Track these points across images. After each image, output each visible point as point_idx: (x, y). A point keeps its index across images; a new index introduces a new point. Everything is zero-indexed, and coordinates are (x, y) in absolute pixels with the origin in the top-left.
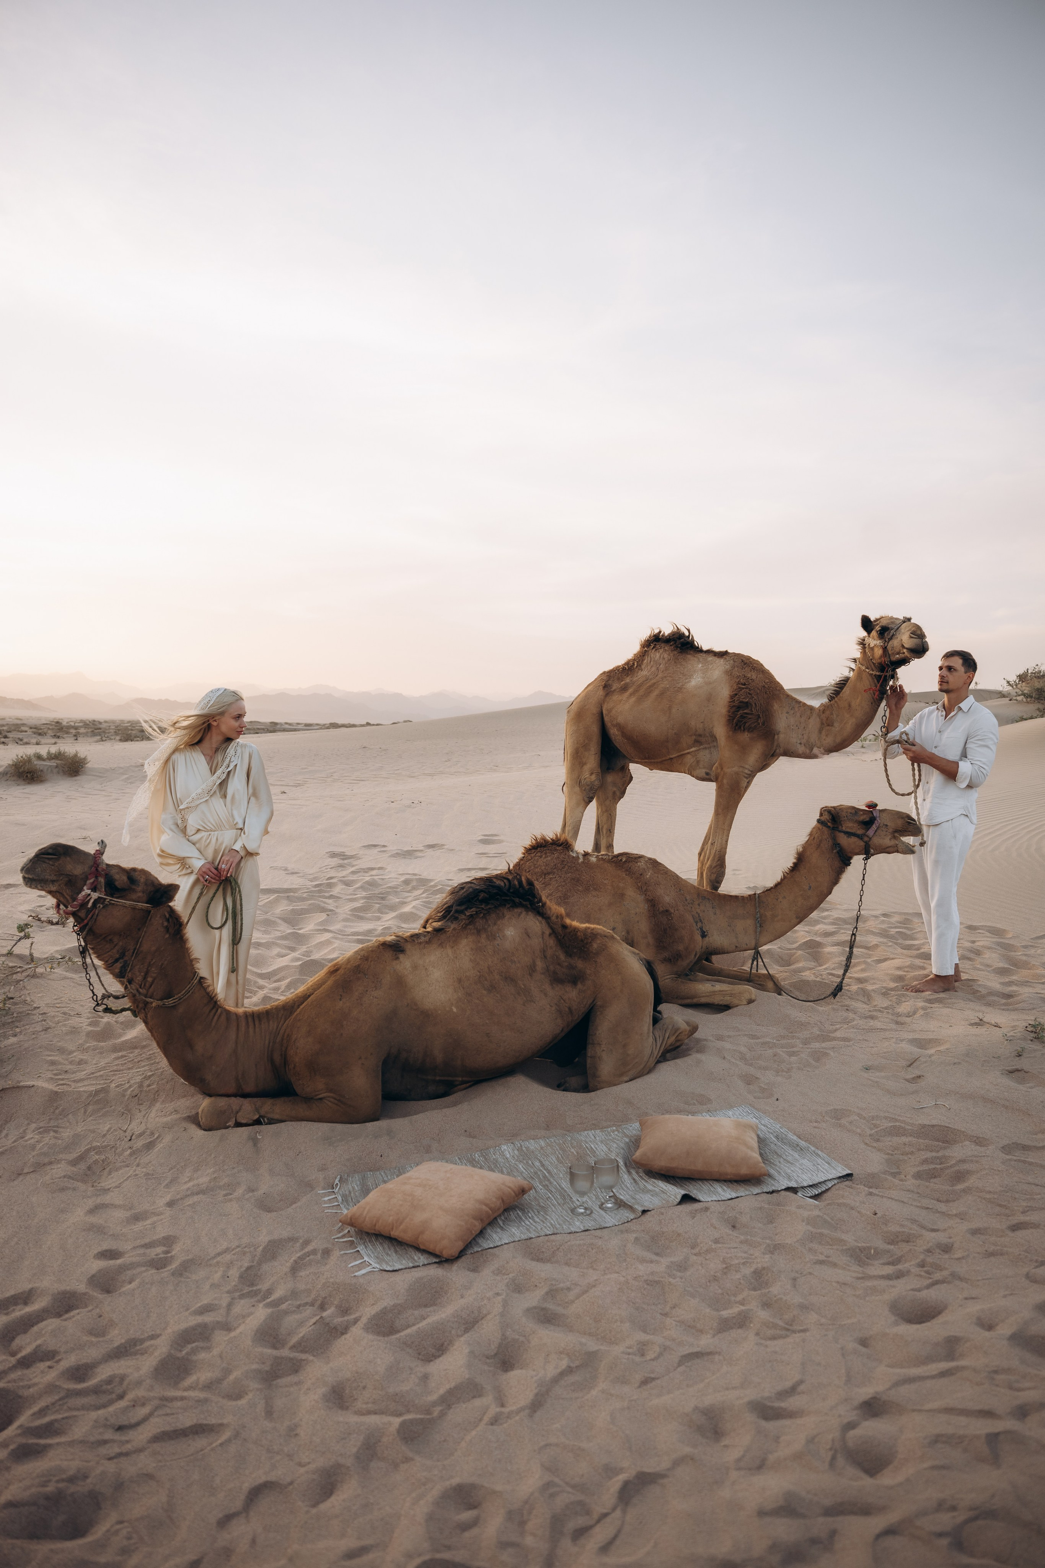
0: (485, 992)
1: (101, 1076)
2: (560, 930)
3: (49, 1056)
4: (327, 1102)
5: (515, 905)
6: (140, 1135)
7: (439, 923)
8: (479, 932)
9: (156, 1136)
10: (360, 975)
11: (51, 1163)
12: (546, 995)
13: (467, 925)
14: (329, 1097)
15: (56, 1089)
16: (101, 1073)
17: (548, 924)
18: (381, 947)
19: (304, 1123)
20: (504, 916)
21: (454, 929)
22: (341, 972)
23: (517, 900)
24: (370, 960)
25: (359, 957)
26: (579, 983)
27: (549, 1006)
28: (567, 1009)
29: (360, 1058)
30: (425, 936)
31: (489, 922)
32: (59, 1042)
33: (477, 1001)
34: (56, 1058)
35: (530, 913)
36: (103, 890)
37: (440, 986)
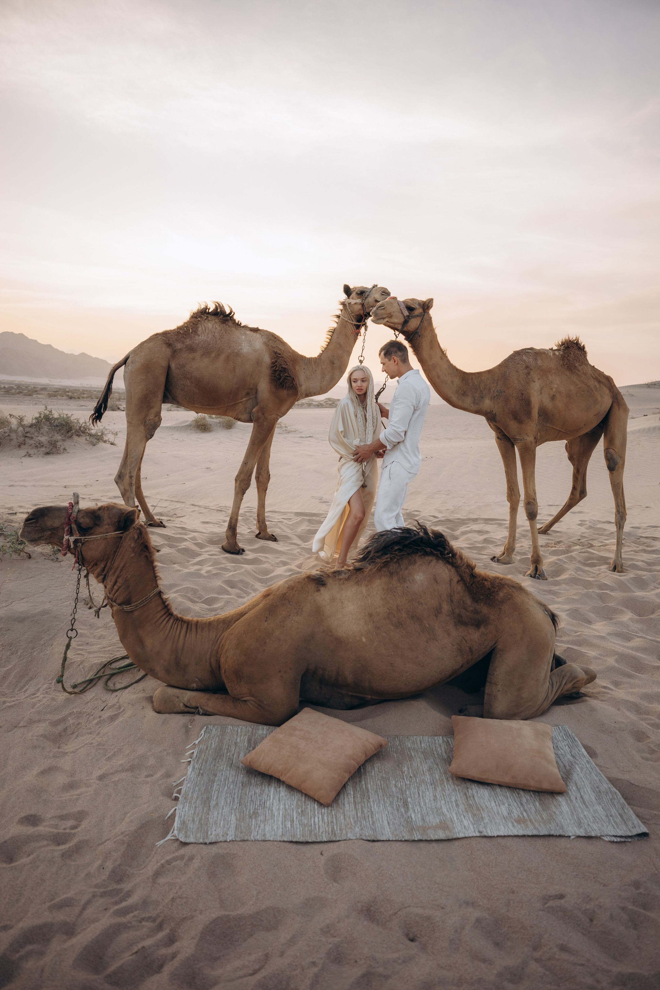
0: (392, 628)
2: (467, 578)
5: (426, 554)
6: (111, 707)
7: (360, 564)
8: (391, 574)
9: (122, 709)
10: (285, 602)
11: (39, 721)
12: (449, 635)
13: (382, 568)
14: (251, 700)
17: (457, 571)
18: (306, 580)
20: (415, 562)
21: (371, 570)
22: (271, 597)
23: (428, 550)
24: (295, 589)
25: (287, 586)
26: (482, 626)
27: (450, 645)
28: (468, 649)
29: (280, 671)
30: (345, 574)
31: (402, 567)
33: (384, 635)
35: (440, 561)
36: (77, 533)
37: (352, 618)
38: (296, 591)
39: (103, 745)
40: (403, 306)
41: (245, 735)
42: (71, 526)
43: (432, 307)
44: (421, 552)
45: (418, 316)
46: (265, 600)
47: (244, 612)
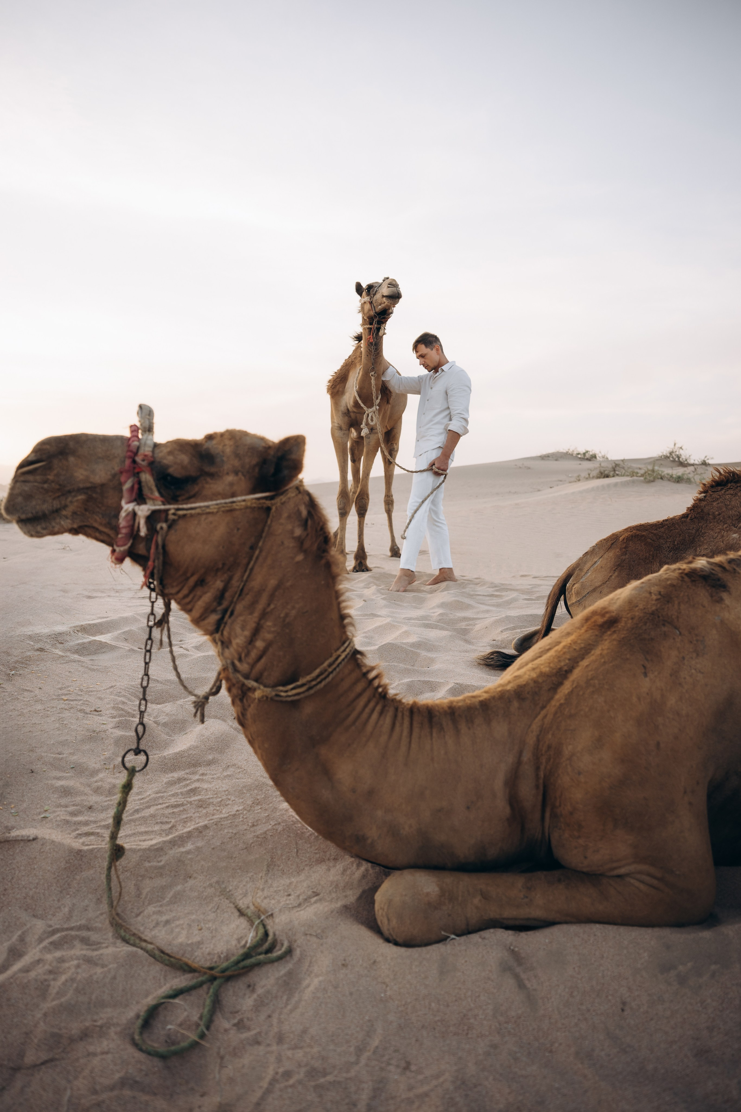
1: (153, 816)
3: (59, 779)
4: (632, 881)
10: (665, 629)
14: (640, 872)
15: (77, 844)
16: (152, 810)
18: (687, 579)
19: (597, 928)
25: (653, 598)
32: (73, 754)
34: (70, 783)
36: (157, 494)
39: (325, 1074)
42: (138, 477)
46: (609, 633)
47: (565, 668)
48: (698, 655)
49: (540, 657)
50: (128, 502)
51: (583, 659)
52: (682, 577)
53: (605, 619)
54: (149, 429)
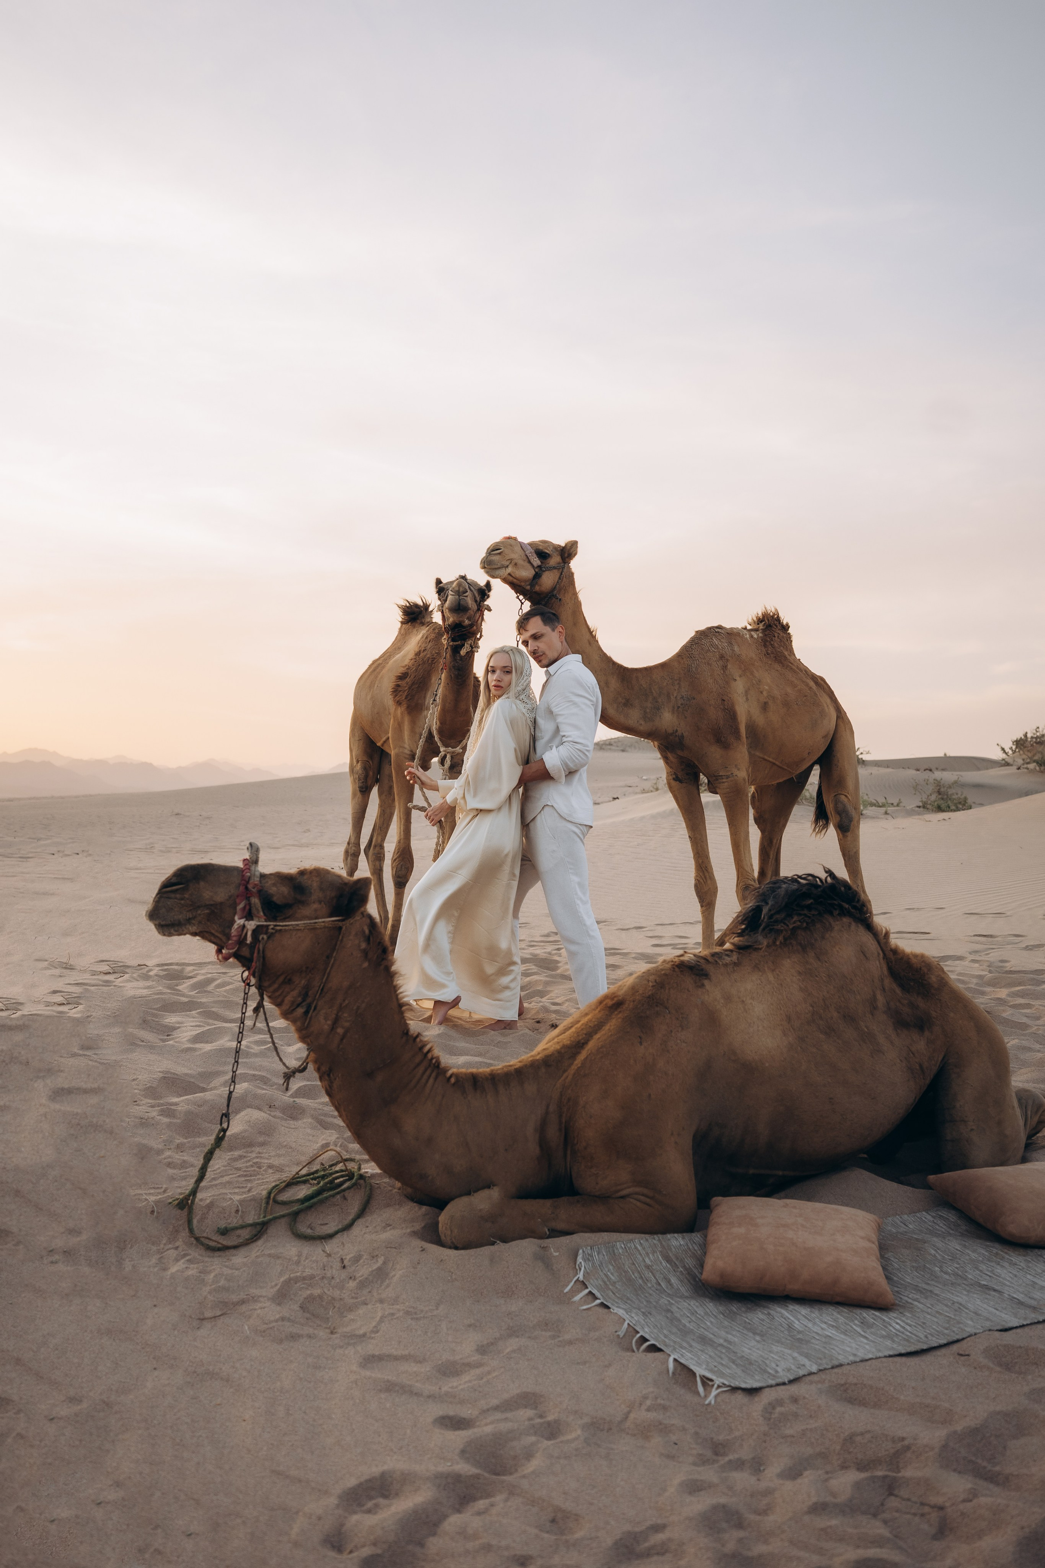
0: (822, 1036)
2: (888, 954)
4: (631, 1201)
5: (843, 914)
6: (356, 1259)
7: (744, 939)
8: (804, 949)
9: (381, 1260)
10: (658, 1009)
11: (245, 1301)
12: (893, 1044)
13: (787, 939)
17: (878, 943)
20: (832, 927)
21: (768, 946)
23: (845, 906)
24: (667, 986)
25: (650, 984)
26: (926, 1029)
27: (898, 1061)
28: (918, 1067)
29: (672, 1134)
30: (727, 956)
33: (814, 1050)
35: (860, 925)
36: (262, 914)
37: (764, 1027)
38: (669, 989)
40: (530, 551)
41: (654, 1252)
42: (249, 900)
43: (576, 554)
44: (836, 909)
45: (554, 568)
46: (616, 1013)
47: (583, 1041)
48: (683, 1029)
49: (564, 1033)
50: (240, 919)
51: (596, 1033)
52: (674, 968)
53: (614, 1002)
54: (256, 862)
